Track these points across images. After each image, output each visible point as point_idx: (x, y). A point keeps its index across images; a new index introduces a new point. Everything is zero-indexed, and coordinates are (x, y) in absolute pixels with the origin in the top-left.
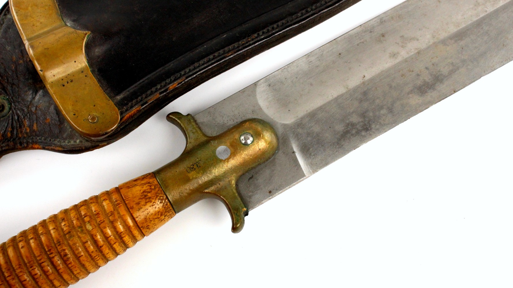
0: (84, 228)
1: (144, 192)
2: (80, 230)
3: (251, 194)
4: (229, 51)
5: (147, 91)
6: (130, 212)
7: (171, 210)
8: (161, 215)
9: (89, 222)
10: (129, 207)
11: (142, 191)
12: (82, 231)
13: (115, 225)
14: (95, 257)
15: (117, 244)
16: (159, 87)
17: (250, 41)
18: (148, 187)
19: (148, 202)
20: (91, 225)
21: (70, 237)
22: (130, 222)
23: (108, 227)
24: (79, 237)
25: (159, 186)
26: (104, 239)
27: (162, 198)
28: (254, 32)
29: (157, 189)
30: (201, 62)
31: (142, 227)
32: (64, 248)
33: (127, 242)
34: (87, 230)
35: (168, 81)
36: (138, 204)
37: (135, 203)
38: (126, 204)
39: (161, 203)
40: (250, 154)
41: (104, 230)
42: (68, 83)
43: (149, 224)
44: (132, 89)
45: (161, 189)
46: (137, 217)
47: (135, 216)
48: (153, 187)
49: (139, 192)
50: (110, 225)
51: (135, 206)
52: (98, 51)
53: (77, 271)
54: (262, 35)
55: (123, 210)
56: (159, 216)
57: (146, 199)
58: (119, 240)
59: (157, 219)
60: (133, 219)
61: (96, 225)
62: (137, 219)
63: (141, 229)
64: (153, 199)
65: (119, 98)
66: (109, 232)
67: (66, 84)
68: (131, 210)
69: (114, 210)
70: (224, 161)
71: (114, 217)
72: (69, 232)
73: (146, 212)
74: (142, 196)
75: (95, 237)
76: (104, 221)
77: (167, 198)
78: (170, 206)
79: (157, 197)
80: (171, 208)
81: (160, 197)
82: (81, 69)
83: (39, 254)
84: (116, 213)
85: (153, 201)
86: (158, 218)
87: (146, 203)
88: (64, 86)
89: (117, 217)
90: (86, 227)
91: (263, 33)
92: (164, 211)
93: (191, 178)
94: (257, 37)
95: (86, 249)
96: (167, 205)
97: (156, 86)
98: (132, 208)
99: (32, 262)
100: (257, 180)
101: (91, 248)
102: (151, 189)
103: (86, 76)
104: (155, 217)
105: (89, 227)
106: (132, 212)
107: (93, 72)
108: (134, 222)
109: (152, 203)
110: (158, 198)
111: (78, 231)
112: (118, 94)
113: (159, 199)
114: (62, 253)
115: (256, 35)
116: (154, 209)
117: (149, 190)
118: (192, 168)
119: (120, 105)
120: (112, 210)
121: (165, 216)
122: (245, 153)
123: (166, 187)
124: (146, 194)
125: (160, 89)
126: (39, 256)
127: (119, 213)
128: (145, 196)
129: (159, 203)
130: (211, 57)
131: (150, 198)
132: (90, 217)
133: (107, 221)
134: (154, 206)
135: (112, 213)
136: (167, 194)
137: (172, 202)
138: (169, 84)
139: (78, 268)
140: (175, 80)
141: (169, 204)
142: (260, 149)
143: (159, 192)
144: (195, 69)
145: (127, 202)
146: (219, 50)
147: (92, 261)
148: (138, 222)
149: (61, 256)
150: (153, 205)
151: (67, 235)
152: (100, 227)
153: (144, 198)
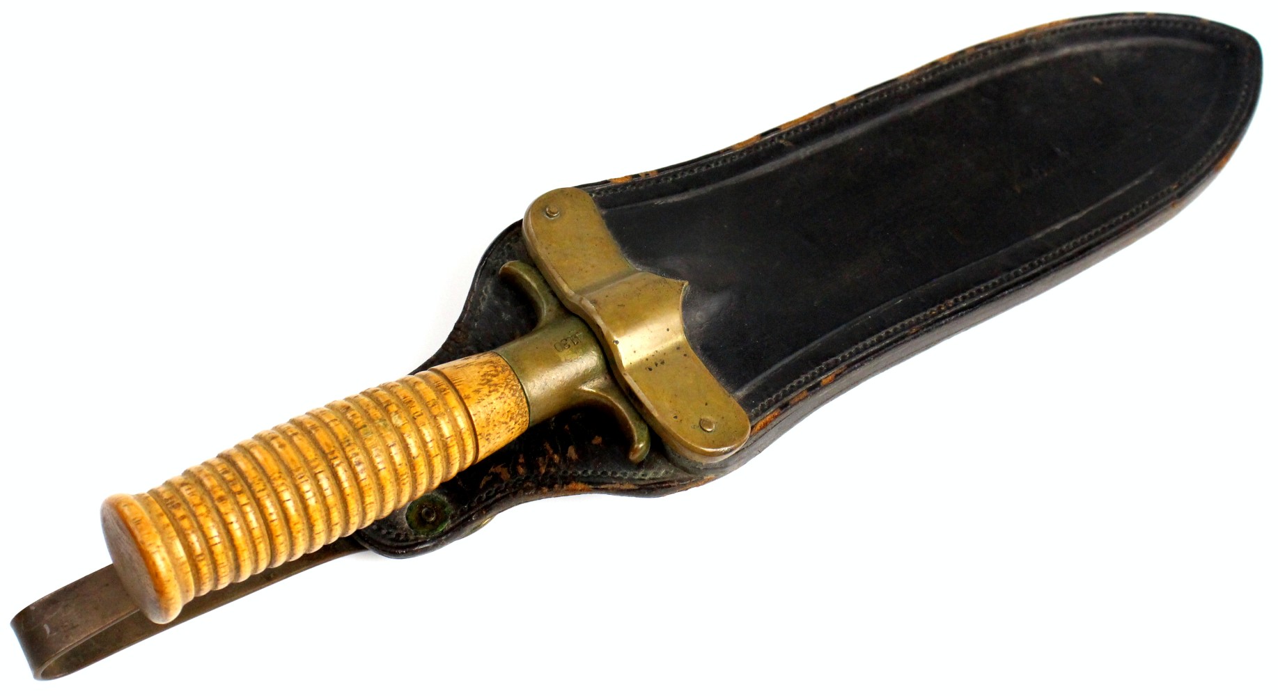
0: (388, 422)
1: (485, 375)
2: (381, 424)
6: (464, 404)
9: (396, 412)
10: (463, 395)
11: (482, 373)
12: (386, 425)
13: (439, 423)
14: (402, 476)
18: (492, 368)
19: (494, 391)
20: (400, 417)
21: (366, 434)
22: (462, 423)
23: (429, 423)
24: (381, 436)
25: (509, 368)
26: (421, 446)
27: (515, 387)
29: (507, 373)
31: (480, 434)
32: (356, 451)
33: (454, 456)
34: (393, 425)
36: (478, 391)
37: (472, 390)
38: (457, 391)
39: (513, 395)
41: (422, 429)
43: (491, 432)
45: (513, 373)
46: (474, 415)
47: (472, 412)
48: (500, 369)
49: (477, 374)
50: (432, 421)
51: (472, 395)
53: (371, 497)
55: (452, 399)
56: (508, 419)
57: (490, 386)
58: (442, 451)
59: (504, 425)
60: (469, 417)
61: (408, 419)
62: (474, 418)
63: (479, 437)
64: (501, 387)
66: (428, 433)
68: (466, 401)
69: (438, 398)
71: (439, 409)
72: (364, 426)
73: (490, 407)
74: (483, 380)
75: (405, 438)
76: (422, 414)
77: (522, 388)
78: (526, 404)
79: (507, 385)
80: (527, 408)
81: (512, 385)
83: (313, 456)
84: (440, 403)
85: (501, 390)
86: (506, 423)
87: (490, 392)
89: (442, 410)
90: (390, 420)
92: (517, 412)
93: (563, 358)
95: (390, 459)
96: (522, 400)
98: (468, 397)
99: (301, 470)
101: (398, 458)
102: (496, 371)
104: (502, 419)
105: (396, 421)
106: (467, 405)
108: (469, 422)
109: (500, 394)
110: (510, 386)
111: (379, 426)
113: (511, 389)
114: (354, 460)
117: (493, 372)
118: (565, 344)
120: (435, 398)
123: (523, 371)
124: (489, 377)
126: (313, 460)
127: (446, 404)
128: (489, 381)
129: (510, 395)
131: (496, 385)
132: (397, 406)
133: (427, 414)
134: (503, 400)
135: (435, 403)
136: (522, 382)
139: (374, 491)
143: (511, 377)
145: (458, 387)
147: (395, 484)
148: (475, 424)
149: (350, 464)
150: (500, 398)
151: (361, 431)
152: (415, 423)
153: (486, 384)
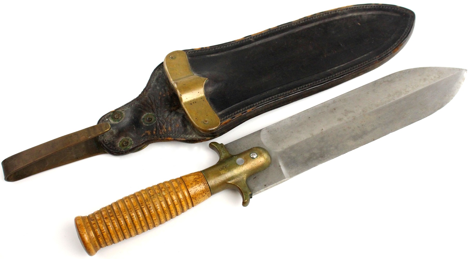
0: (161, 194)
1: (195, 178)
2: (159, 194)
3: (254, 186)
4: (281, 96)
5: (235, 112)
6: (187, 188)
7: (209, 190)
8: (204, 193)
9: (164, 191)
10: (186, 185)
11: (194, 178)
12: (160, 195)
13: (178, 194)
14: (165, 211)
15: (178, 205)
16: (241, 110)
17: (292, 92)
18: (198, 176)
19: (197, 184)
20: (165, 192)
21: (154, 198)
22: (186, 194)
23: (175, 194)
24: (158, 198)
25: (203, 176)
26: (172, 201)
27: (205, 182)
28: (295, 88)
29: (202, 178)
30: (265, 100)
31: (192, 198)
32: (150, 203)
33: (183, 205)
34: (163, 195)
35: (246, 108)
36: (192, 184)
37: (190, 183)
38: (185, 184)
39: (204, 185)
40: (255, 163)
41: (172, 196)
42: (193, 103)
43: (196, 197)
44: (227, 109)
45: (204, 178)
46: (190, 191)
47: (189, 191)
48: (200, 177)
49: (192, 178)
50: (175, 193)
51: (190, 185)
52: (210, 89)
53: (155, 218)
54: (299, 89)
55: (183, 187)
56: (202, 193)
57: (196, 182)
58: (179, 203)
59: (201, 195)
60: (188, 192)
61: (168, 193)
62: (190, 192)
63: (192, 199)
64: (200, 182)
65: (220, 113)
66: (174, 197)
67: (192, 103)
68: (187, 187)
69: (178, 186)
70: (241, 166)
71: (178, 189)
72: (153, 195)
73: (196, 189)
74: (194, 180)
75: (166, 199)
76: (172, 191)
77: (207, 183)
78: (209, 188)
79: (202, 182)
80: (209, 189)
81: (204, 182)
82: (201, 97)
83: (136, 205)
84: (179, 187)
85: (200, 183)
86: (202, 194)
87: (196, 184)
88: (191, 104)
89: (179, 190)
90: (162, 193)
91: (300, 88)
92: (205, 190)
93: (222, 173)
94: (296, 90)
95: (161, 205)
96: (207, 187)
97: (240, 109)
98: (188, 186)
99: (132, 209)
100: (258, 179)
101: (164, 205)
102: (199, 177)
103: (203, 100)
104: (200, 193)
105: (164, 193)
106: (188, 188)
107: (207, 99)
108: (188, 194)
109: (199, 184)
110: (203, 182)
111: (158, 195)
112: (219, 111)
113: (203, 183)
114: (148, 206)
115: (296, 89)
116: (200, 188)
117: (198, 178)
118: (223, 168)
119: (221, 116)
120: (177, 186)
121: (205, 194)
122: (252, 162)
123: (208, 177)
124: (196, 179)
125: (242, 111)
126: (136, 206)
127: (181, 188)
128: (196, 180)
129: (203, 185)
130: (271, 98)
131: (198, 182)
132: (165, 189)
133: (174, 191)
134: (200, 187)
135: (177, 188)
136: (208, 181)
137: (210, 186)
138: (247, 109)
139: (156, 216)
140: (251, 107)
141: (208, 186)
142: (261, 162)
143: (204, 179)
144: (261, 103)
145: (185, 183)
146: (275, 95)
147: (163, 214)
148: (191, 194)
149: (147, 207)
150: (199, 186)
151: (152, 197)
152: (170, 194)
153: (195, 181)
